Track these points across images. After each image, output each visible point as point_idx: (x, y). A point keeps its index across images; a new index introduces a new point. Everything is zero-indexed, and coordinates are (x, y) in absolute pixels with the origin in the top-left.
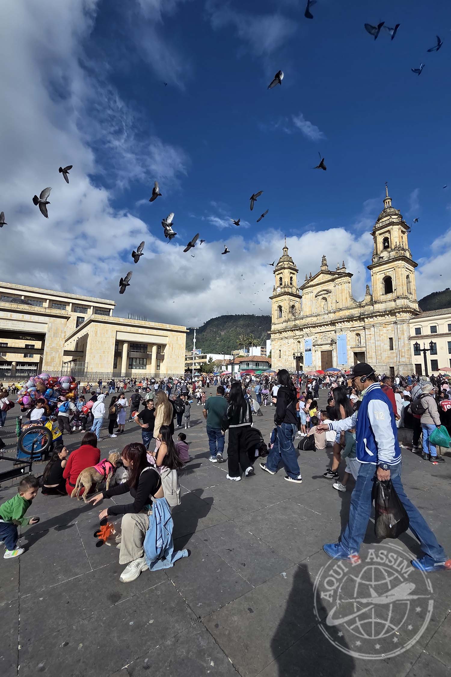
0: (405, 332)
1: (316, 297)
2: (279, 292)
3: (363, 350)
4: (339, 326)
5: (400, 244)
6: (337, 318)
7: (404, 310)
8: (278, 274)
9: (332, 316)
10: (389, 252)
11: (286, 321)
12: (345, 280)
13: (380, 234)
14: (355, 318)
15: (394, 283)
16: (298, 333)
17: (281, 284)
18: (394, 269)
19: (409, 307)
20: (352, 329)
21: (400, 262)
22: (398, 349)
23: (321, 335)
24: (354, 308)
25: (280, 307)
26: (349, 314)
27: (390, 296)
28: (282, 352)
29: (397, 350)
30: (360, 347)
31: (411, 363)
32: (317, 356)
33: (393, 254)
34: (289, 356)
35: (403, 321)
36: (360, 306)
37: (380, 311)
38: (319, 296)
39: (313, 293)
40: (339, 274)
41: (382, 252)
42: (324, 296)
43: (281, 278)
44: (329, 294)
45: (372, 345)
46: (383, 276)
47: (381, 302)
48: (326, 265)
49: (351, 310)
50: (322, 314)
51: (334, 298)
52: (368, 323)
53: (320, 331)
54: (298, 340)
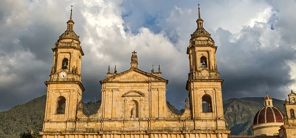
1: (124, 97)
6: (152, 129)
10: (210, 72)
12: (162, 87)
13: (199, 51)
24: (172, 120)
26: (166, 126)
27: (210, 115)
36: (180, 120)
38: (128, 96)
39: (120, 92)
42: (134, 98)
44: (141, 98)
46: (203, 93)
47: (201, 120)
48: (137, 63)
49: (168, 122)
50: (131, 121)
51: (148, 104)
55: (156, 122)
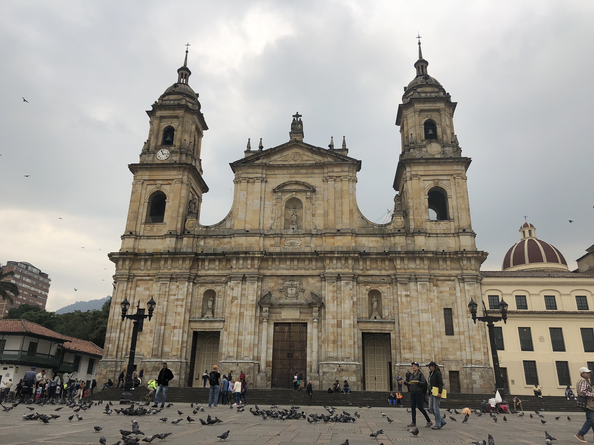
0: (478, 300)
1: (275, 193)
3: (387, 328)
4: (334, 267)
6: (328, 249)
8: (162, 118)
9: (316, 244)
10: (444, 146)
11: (177, 235)
12: (351, 174)
13: (422, 111)
14: (371, 256)
15: (451, 202)
16: (212, 268)
17: (169, 143)
18: (453, 178)
20: (361, 279)
23: (281, 282)
24: (368, 235)
25: (160, 197)
26: (356, 245)
27: (443, 225)
29: (462, 336)
30: (380, 322)
32: (264, 333)
33: (450, 151)
34: (174, 327)
35: (475, 278)
36: (382, 234)
38: (283, 192)
39: (267, 184)
41: (429, 141)
42: (295, 195)
43: (170, 129)
44: (309, 194)
45: (411, 320)
46: (429, 185)
47: (427, 234)
49: (360, 238)
50: (287, 235)
51: (320, 205)
52: (403, 271)
53: (280, 272)
54: (210, 287)
55: (337, 238)
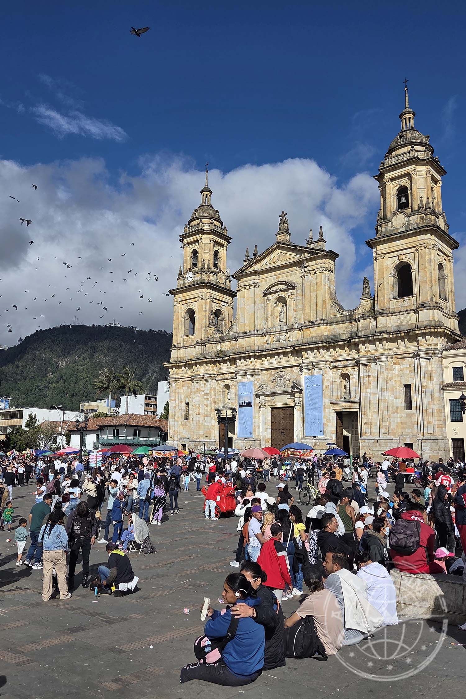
0: (434, 375)
1: (265, 295)
2: (190, 279)
3: (355, 407)
4: (309, 357)
5: (428, 202)
6: (305, 341)
7: (432, 330)
8: (189, 244)
9: (296, 337)
10: (409, 216)
11: (202, 343)
12: (323, 266)
13: (392, 180)
14: (340, 343)
15: (415, 277)
16: (226, 368)
17: (195, 265)
18: (417, 250)
19: (441, 326)
20: (333, 364)
21: (428, 236)
22: (421, 408)
23: (273, 373)
24: (339, 322)
25: (191, 313)
26: (329, 333)
27: (407, 302)
28: (190, 407)
29: (418, 410)
30: (349, 402)
31: (446, 437)
32: (263, 417)
33: (415, 220)
34: (205, 416)
35: (431, 353)
36: (351, 319)
37: (389, 330)
38: (271, 293)
39: (259, 288)
40: (312, 252)
41: (395, 214)
42: (280, 294)
43: (195, 253)
44: (291, 291)
45: (372, 398)
46: (395, 261)
47: (390, 313)
48: (287, 232)
49: (332, 327)
50: (275, 332)
51: (300, 300)
52: (365, 354)
53: (271, 366)
54: (226, 382)
55: (312, 329)
